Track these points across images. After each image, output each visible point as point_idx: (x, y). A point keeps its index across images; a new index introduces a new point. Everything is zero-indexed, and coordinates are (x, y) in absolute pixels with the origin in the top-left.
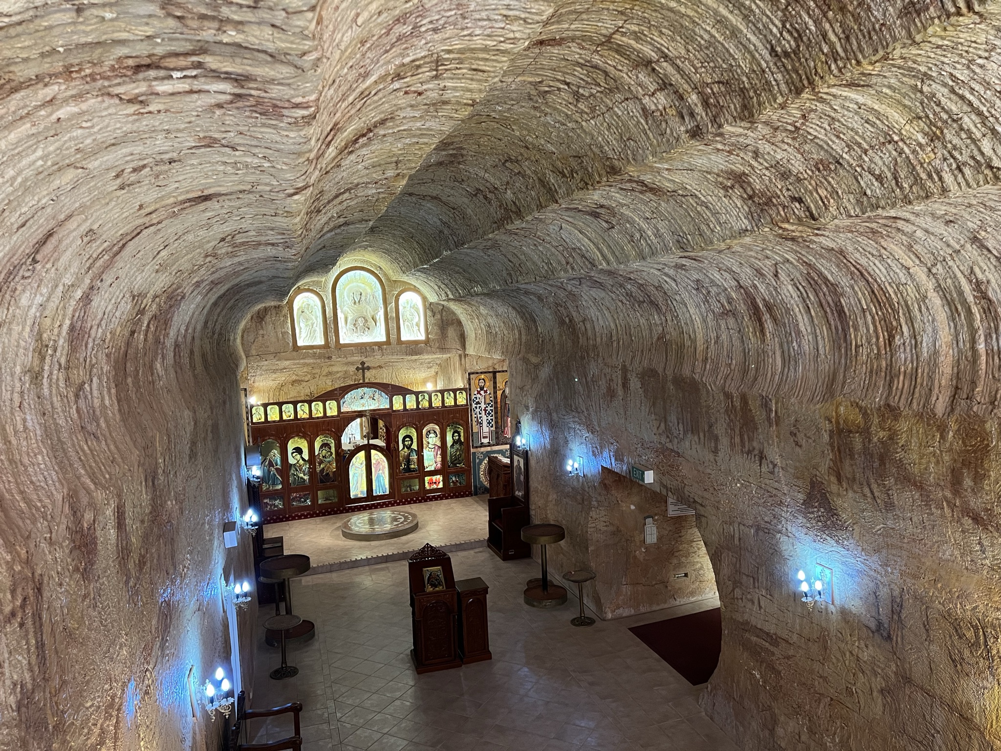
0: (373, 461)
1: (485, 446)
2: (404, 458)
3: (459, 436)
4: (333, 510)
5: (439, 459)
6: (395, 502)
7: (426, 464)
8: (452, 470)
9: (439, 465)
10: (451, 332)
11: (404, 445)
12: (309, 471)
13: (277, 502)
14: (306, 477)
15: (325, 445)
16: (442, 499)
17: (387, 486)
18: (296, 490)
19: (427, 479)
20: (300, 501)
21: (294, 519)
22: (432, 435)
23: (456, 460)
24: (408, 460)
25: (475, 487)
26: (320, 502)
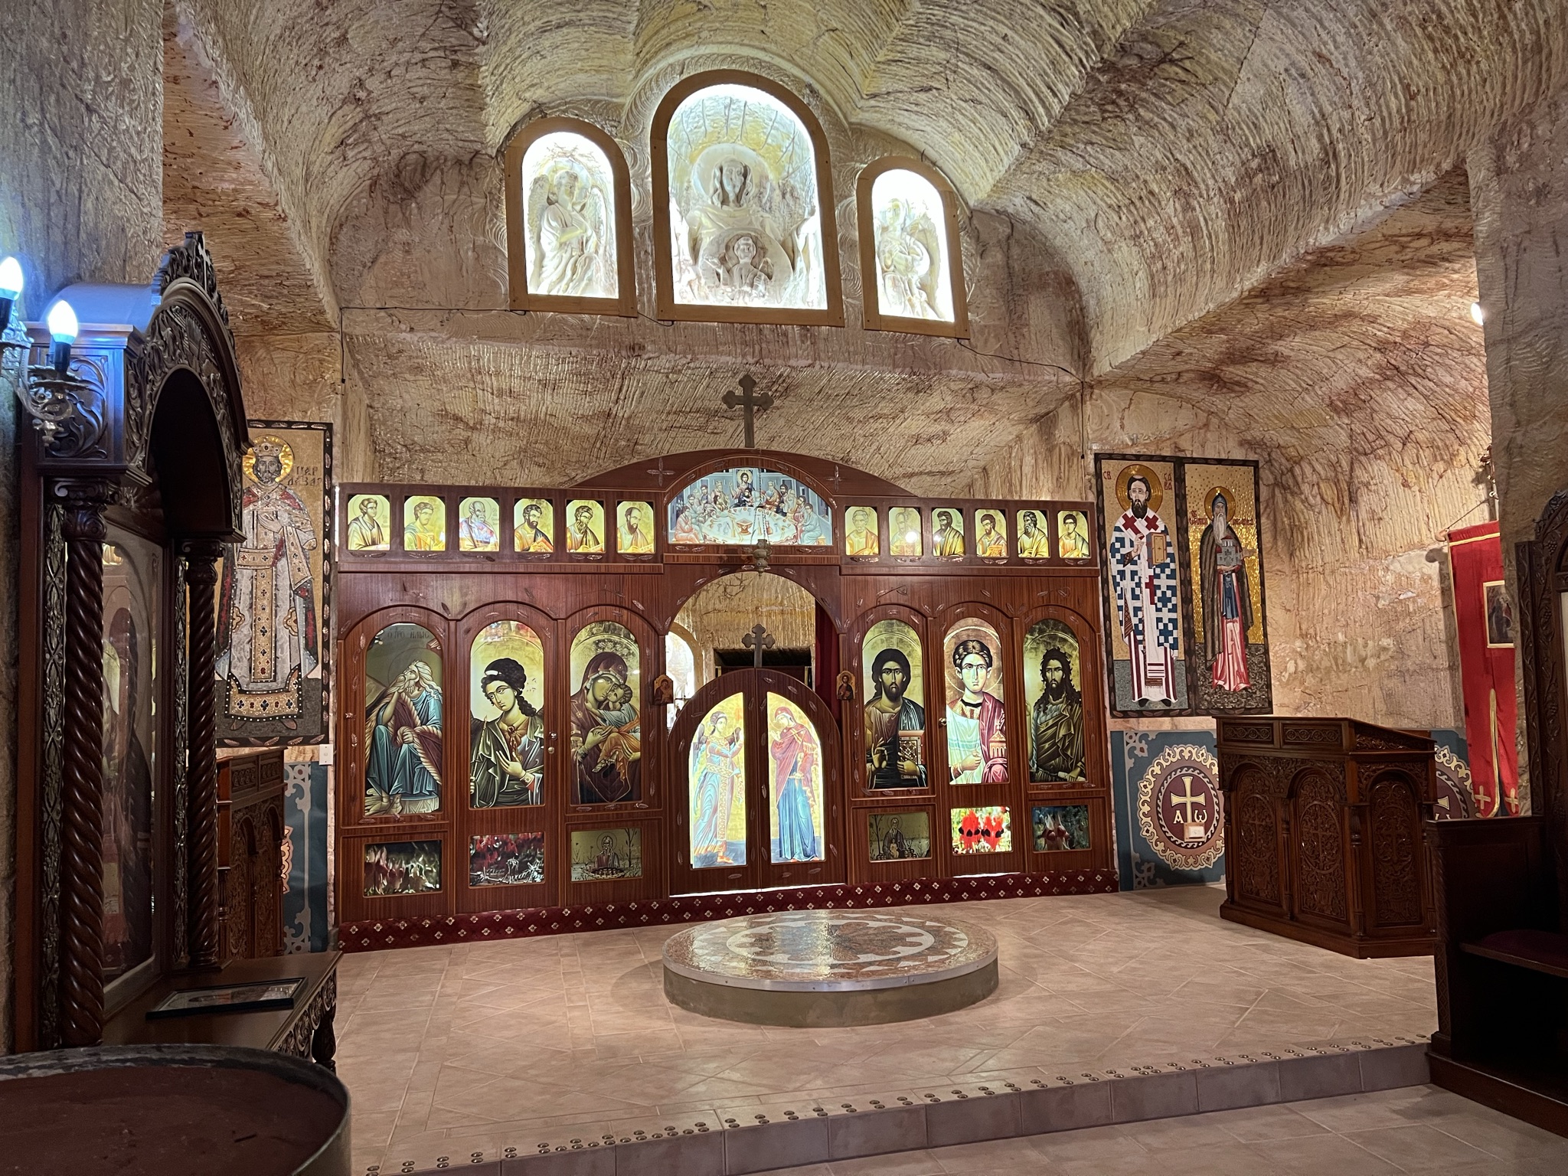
0: (773, 735)
1: (1154, 714)
2: (879, 733)
3: (1066, 669)
4: (622, 909)
5: (998, 745)
6: (849, 893)
7: (955, 760)
8: (1044, 789)
9: (998, 769)
10: (1040, 313)
11: (880, 686)
12: (544, 756)
13: (417, 865)
14: (532, 777)
15: (604, 661)
16: (1011, 894)
17: (820, 832)
18: (491, 823)
19: (958, 815)
20: (502, 866)
21: (474, 934)
22: (973, 659)
23: (1054, 758)
24: (893, 745)
25: (1125, 857)
26: (576, 875)
